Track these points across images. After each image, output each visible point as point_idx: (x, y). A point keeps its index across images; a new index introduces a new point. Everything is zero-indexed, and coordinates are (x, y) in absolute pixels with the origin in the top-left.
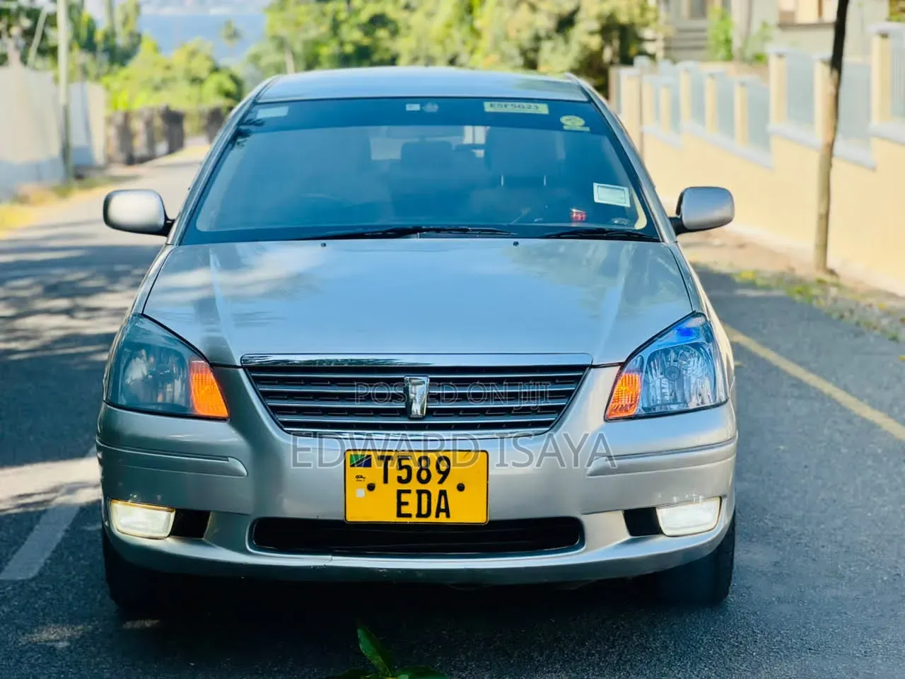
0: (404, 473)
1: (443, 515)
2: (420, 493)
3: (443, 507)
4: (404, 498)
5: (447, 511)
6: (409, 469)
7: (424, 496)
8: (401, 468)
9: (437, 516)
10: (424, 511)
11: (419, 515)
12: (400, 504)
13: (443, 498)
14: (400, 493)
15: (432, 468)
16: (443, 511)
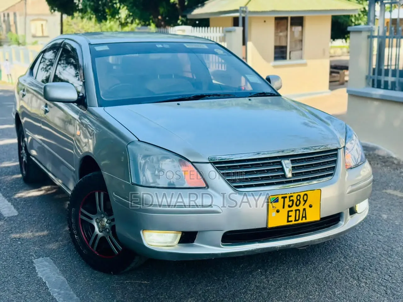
0: (291, 203)
1: (304, 219)
2: (296, 210)
3: (304, 216)
4: (290, 214)
5: (305, 217)
6: (293, 201)
7: (298, 212)
8: (290, 201)
9: (302, 220)
10: (297, 219)
11: (296, 220)
12: (289, 216)
13: (304, 211)
14: (289, 212)
15: (301, 200)
16: (304, 217)
